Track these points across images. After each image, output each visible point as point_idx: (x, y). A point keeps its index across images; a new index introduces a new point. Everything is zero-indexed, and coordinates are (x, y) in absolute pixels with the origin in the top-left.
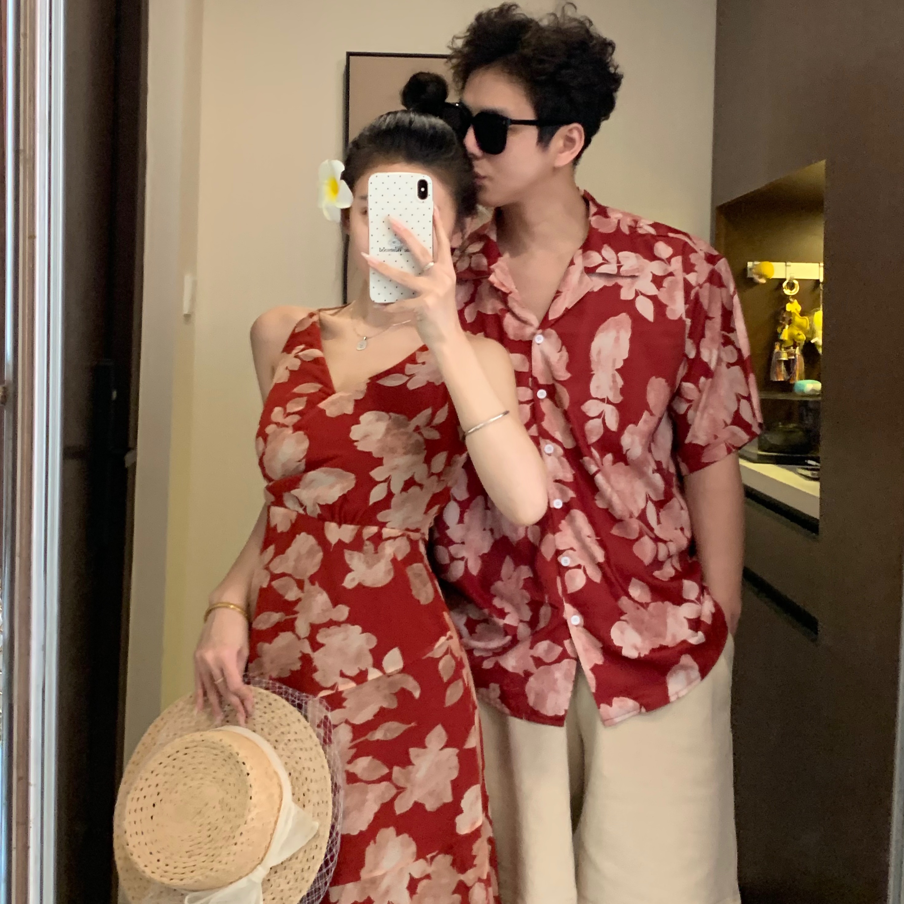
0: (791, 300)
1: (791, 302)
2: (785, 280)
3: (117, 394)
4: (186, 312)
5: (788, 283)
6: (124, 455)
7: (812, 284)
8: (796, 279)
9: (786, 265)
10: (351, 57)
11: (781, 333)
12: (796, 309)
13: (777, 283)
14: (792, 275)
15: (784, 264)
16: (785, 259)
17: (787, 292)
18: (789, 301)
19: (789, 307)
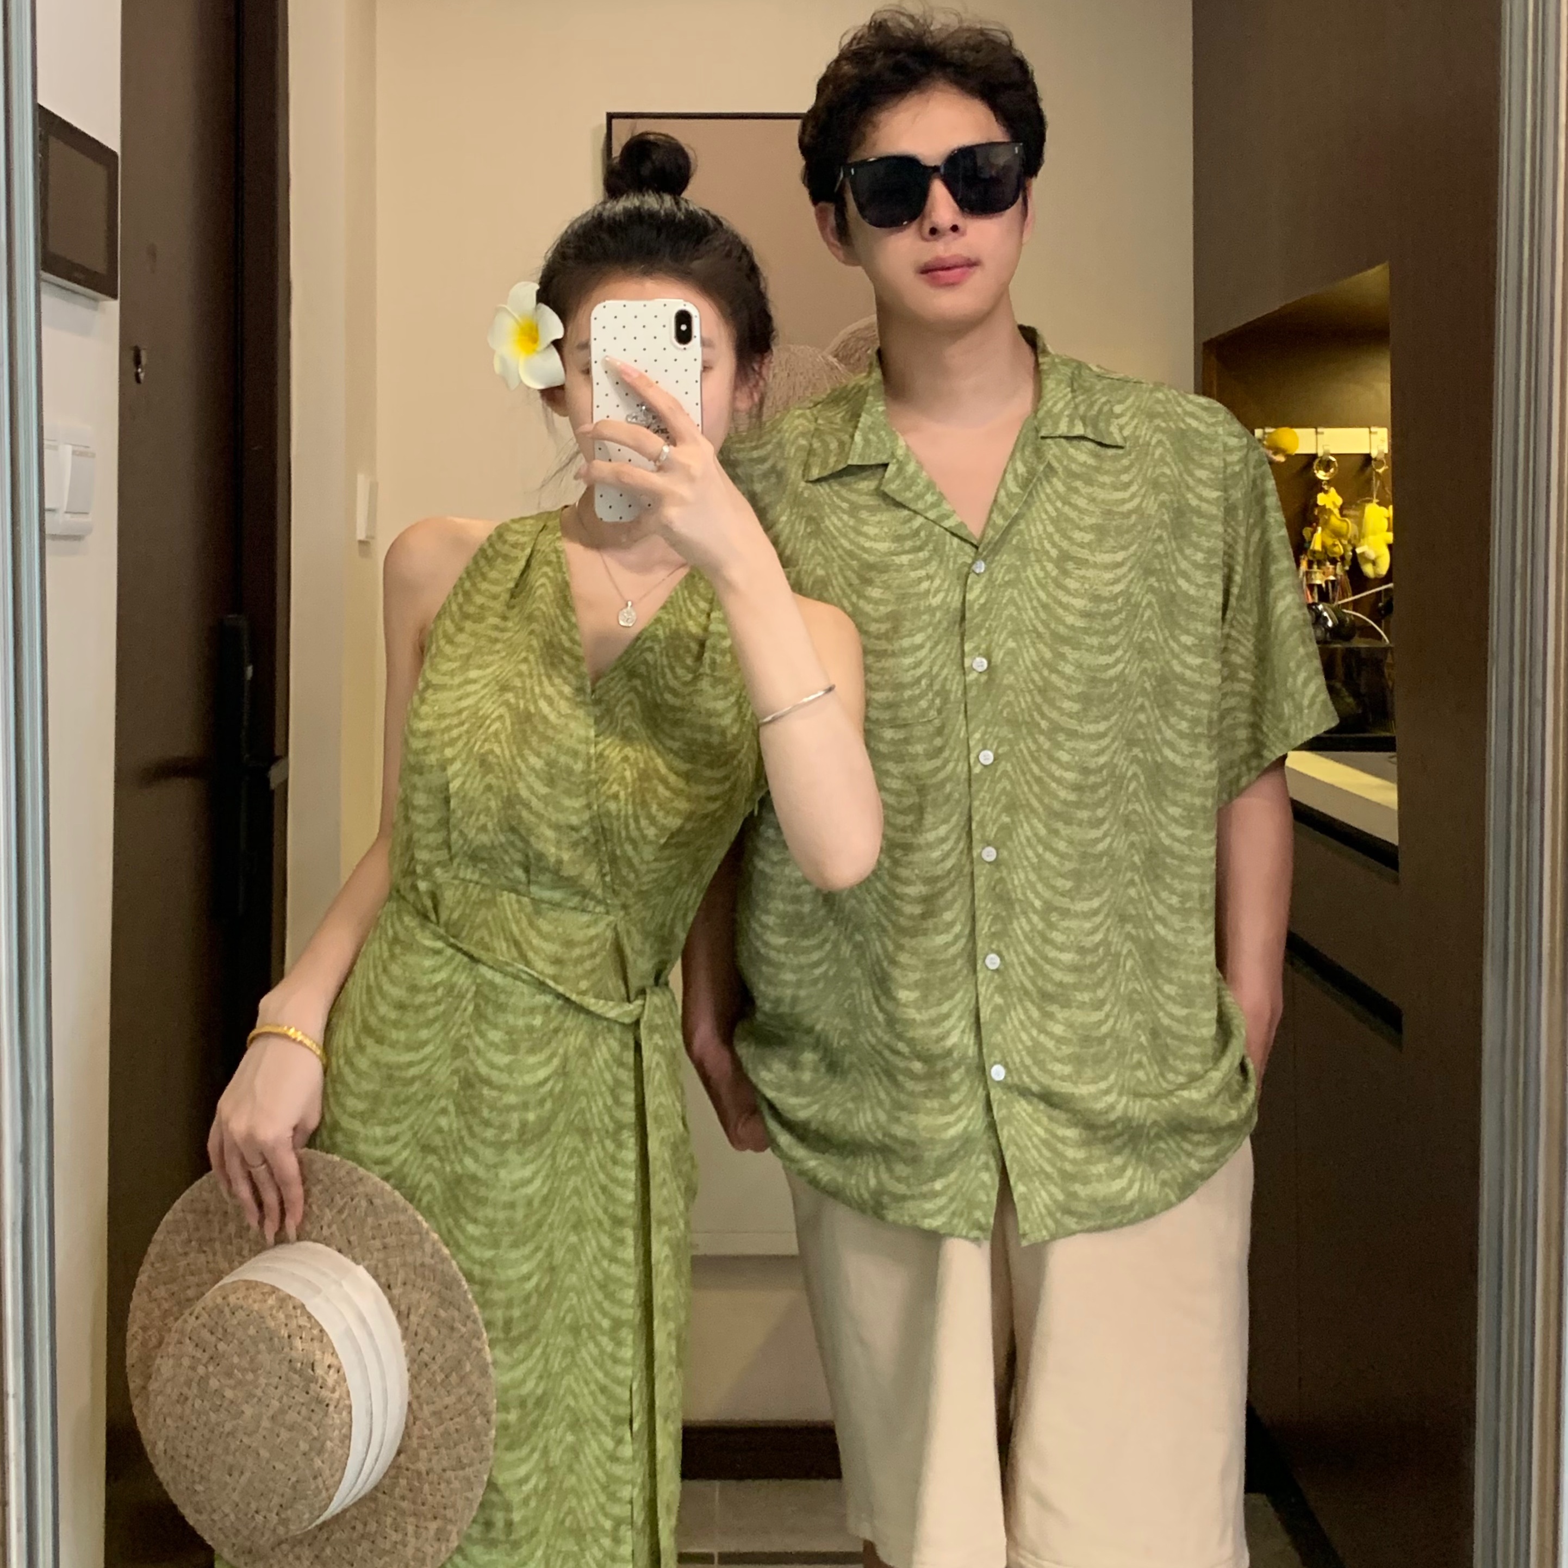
0: (1326, 487)
1: (1326, 492)
2: (1315, 456)
3: (255, 672)
4: (361, 536)
5: (1321, 462)
6: (268, 769)
7: (1361, 463)
8: (1333, 455)
9: (1317, 433)
10: (614, 121)
11: (1310, 542)
12: (1334, 503)
13: (1304, 461)
14: (1327, 448)
15: (1312, 430)
16: (1316, 422)
17: (1321, 475)
18: (1322, 490)
19: (1321, 499)
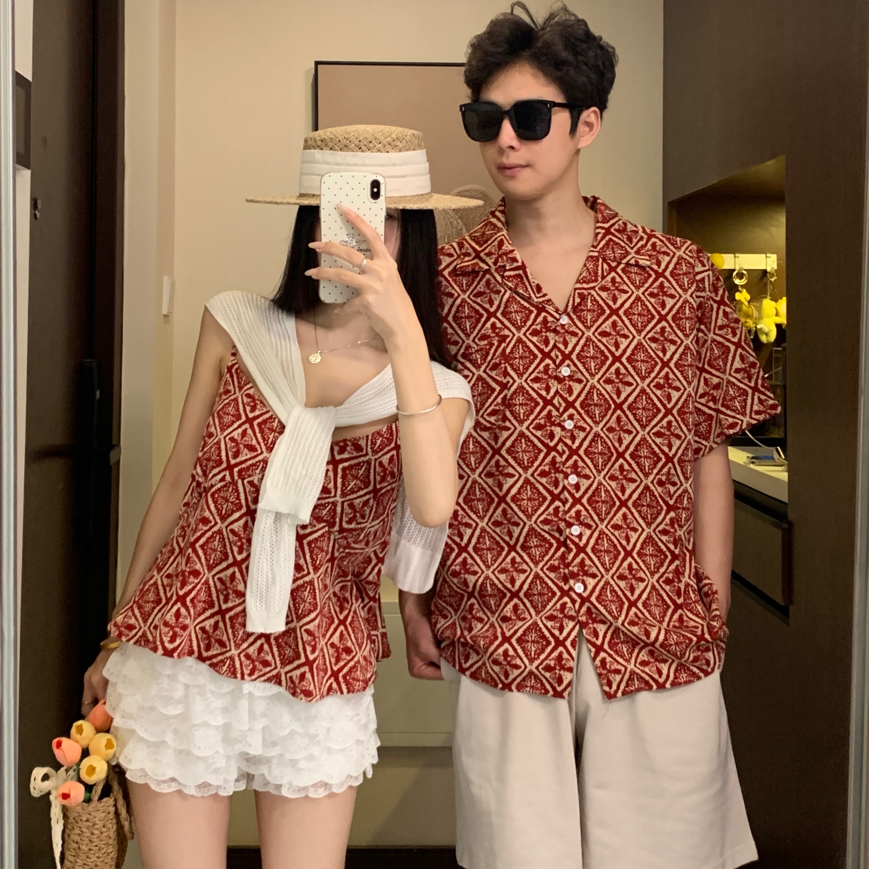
0: (740, 289)
1: (740, 292)
2: (734, 270)
3: (100, 393)
4: (165, 311)
5: (737, 274)
6: (109, 452)
7: (761, 275)
8: (745, 270)
9: (735, 257)
10: (319, 66)
12: (745, 299)
13: (727, 274)
14: (741, 266)
15: (732, 255)
16: (734, 250)
17: (737, 282)
18: (738, 291)
19: (738, 296)
